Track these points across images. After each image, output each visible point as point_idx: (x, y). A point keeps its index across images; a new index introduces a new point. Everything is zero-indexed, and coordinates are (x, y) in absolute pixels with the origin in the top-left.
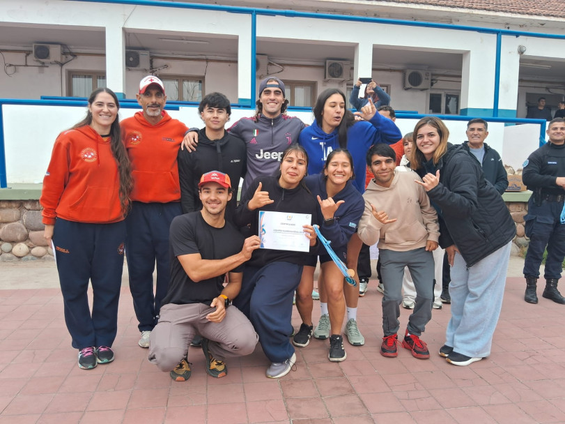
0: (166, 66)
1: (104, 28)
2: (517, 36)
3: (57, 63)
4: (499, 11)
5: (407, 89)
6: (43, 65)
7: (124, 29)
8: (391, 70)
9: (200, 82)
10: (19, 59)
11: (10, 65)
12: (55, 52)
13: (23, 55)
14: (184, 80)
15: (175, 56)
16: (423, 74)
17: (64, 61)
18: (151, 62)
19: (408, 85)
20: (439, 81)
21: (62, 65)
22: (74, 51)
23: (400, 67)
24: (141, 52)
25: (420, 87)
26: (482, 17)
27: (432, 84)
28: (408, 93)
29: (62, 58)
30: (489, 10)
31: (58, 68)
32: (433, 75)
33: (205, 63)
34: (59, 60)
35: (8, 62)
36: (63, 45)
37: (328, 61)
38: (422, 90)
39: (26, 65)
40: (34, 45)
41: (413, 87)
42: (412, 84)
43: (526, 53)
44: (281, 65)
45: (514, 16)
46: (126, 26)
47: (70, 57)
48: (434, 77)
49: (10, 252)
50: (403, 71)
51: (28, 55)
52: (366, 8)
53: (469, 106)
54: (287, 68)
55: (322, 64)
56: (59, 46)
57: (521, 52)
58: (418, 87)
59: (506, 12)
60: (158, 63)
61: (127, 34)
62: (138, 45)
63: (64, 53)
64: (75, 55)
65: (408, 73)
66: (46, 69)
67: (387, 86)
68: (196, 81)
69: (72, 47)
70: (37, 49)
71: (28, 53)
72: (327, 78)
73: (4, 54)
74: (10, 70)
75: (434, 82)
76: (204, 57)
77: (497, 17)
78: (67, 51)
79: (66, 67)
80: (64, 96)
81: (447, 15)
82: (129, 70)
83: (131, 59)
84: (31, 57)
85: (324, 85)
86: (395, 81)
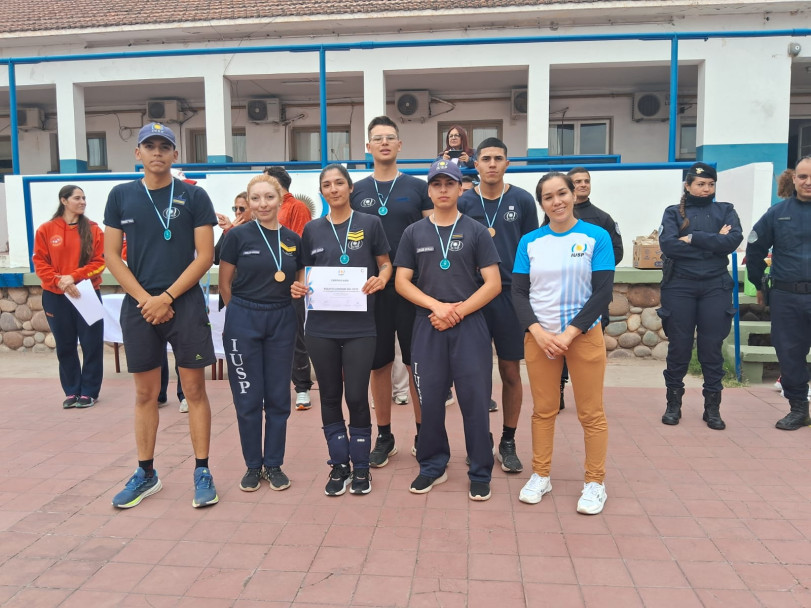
0: (302, 116)
1: (203, 78)
2: (706, 39)
3: (174, 121)
5: (638, 121)
7: (225, 77)
8: (613, 95)
9: (347, 132)
10: (134, 120)
11: (126, 128)
12: (171, 109)
13: (139, 115)
15: (312, 102)
16: (661, 96)
17: (181, 118)
18: (283, 112)
19: (638, 115)
20: (693, 106)
21: (181, 123)
22: (194, 105)
23: (628, 89)
24: (268, 101)
25: (658, 115)
27: (682, 111)
28: (642, 128)
29: (178, 116)
31: (176, 127)
32: (681, 97)
33: (349, 108)
34: (175, 118)
35: (123, 124)
36: (179, 99)
37: (513, 91)
38: (663, 120)
40: (147, 102)
41: (645, 117)
42: (643, 113)
43: (802, 54)
44: (448, 101)
46: (228, 74)
47: (190, 113)
48: (686, 100)
50: (630, 95)
51: (144, 114)
53: (706, 142)
54: (459, 105)
55: (507, 95)
56: (175, 102)
57: (794, 54)
58: (652, 117)
60: (292, 112)
61: (233, 85)
62: (261, 91)
63: (183, 110)
64: (195, 111)
65: (638, 97)
67: (610, 119)
68: (342, 131)
69: (192, 101)
70: (152, 106)
71: (143, 112)
72: (514, 114)
73: (120, 115)
74: (126, 133)
75: (686, 107)
76: (348, 100)
78: (186, 106)
79: (186, 126)
80: (185, 162)
81: (660, 11)
82: (257, 124)
83: (257, 110)
84: (146, 117)
85: (512, 124)
86: (620, 110)
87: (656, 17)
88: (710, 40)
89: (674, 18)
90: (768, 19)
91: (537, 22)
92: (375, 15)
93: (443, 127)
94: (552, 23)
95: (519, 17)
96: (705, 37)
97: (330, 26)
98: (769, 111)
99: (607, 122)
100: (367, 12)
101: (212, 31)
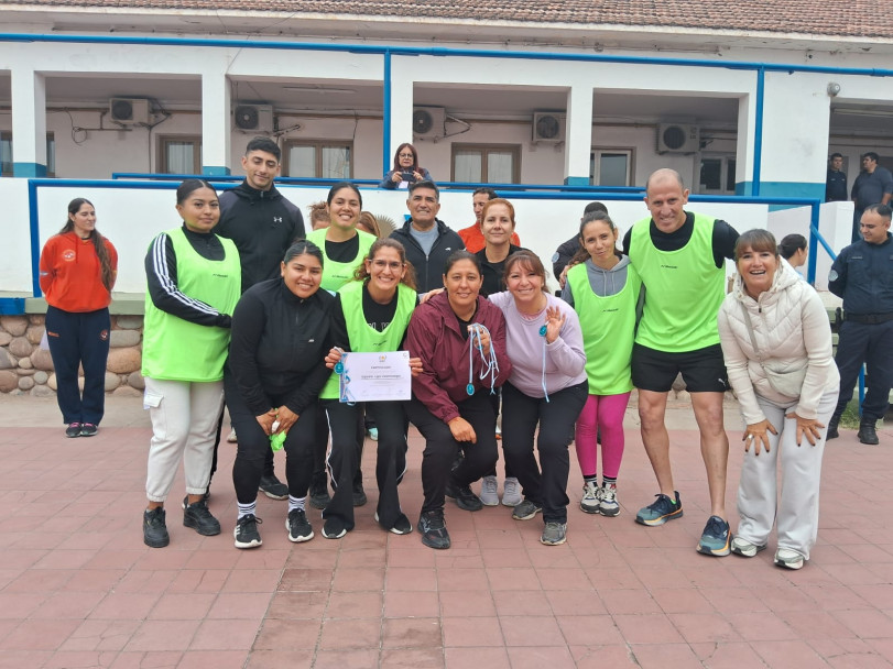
0: (297, 127)
1: (200, 76)
2: (791, 73)
3: (143, 125)
4: (791, 32)
5: (662, 153)
6: (125, 128)
7: (227, 77)
8: (636, 125)
9: (348, 148)
10: (92, 120)
11: (80, 129)
12: (140, 110)
13: (98, 114)
14: (323, 147)
15: (309, 112)
16: (686, 129)
17: (152, 122)
18: (276, 121)
19: (663, 147)
20: (715, 141)
21: (150, 127)
22: (167, 107)
23: (651, 120)
24: (260, 107)
25: (684, 149)
26: (765, 41)
27: (703, 145)
28: (665, 159)
29: (149, 119)
30: (775, 31)
31: (144, 131)
32: (702, 130)
33: (353, 121)
34: (146, 121)
35: (77, 124)
36: (151, 99)
37: (536, 114)
38: (687, 154)
39: (102, 129)
40: (111, 100)
41: (670, 150)
42: (668, 145)
43: (840, 95)
44: (465, 120)
45: (815, 38)
46: (231, 73)
47: (162, 116)
48: (707, 134)
49: (45, 383)
50: (654, 126)
51: (104, 114)
52: (580, 35)
54: (475, 126)
55: (528, 118)
56: (146, 101)
57: (832, 94)
58: (678, 150)
59: (803, 32)
60: (285, 122)
61: (234, 83)
62: (254, 96)
63: (153, 111)
64: (168, 113)
65: (663, 129)
66: (128, 133)
67: (631, 149)
68: (342, 147)
69: (165, 102)
70: (116, 105)
71: (104, 112)
72: (535, 139)
73: (73, 113)
74: (80, 136)
75: (708, 141)
76: (352, 112)
77: (789, 41)
78: (157, 107)
79: (159, 130)
80: (154, 172)
81: (709, 40)
82: (244, 133)
83: (246, 118)
84: (108, 118)
85: (532, 150)
86: (643, 141)
87: (702, 46)
88: (795, 73)
89: (720, 49)
90: (810, 57)
91: (582, 42)
92: (410, 20)
93: (457, 149)
94: (597, 44)
95: (565, 35)
96: (791, 70)
97: (356, 28)
98: (809, 150)
99: (628, 153)
100: (402, 15)
101: (218, 22)
